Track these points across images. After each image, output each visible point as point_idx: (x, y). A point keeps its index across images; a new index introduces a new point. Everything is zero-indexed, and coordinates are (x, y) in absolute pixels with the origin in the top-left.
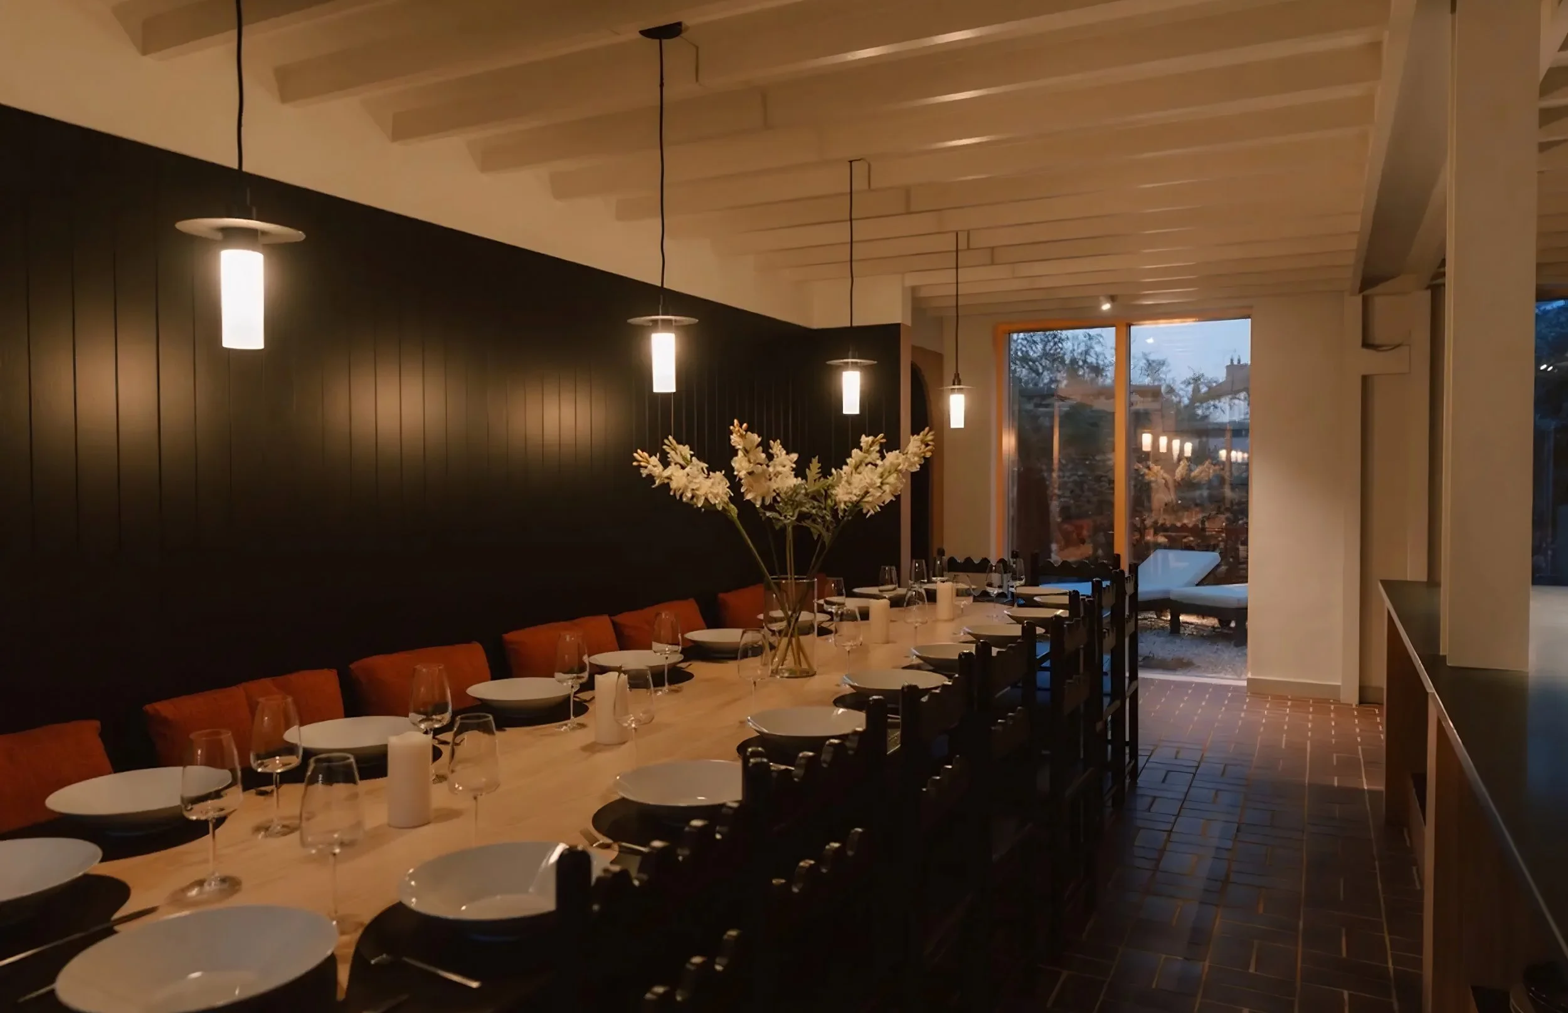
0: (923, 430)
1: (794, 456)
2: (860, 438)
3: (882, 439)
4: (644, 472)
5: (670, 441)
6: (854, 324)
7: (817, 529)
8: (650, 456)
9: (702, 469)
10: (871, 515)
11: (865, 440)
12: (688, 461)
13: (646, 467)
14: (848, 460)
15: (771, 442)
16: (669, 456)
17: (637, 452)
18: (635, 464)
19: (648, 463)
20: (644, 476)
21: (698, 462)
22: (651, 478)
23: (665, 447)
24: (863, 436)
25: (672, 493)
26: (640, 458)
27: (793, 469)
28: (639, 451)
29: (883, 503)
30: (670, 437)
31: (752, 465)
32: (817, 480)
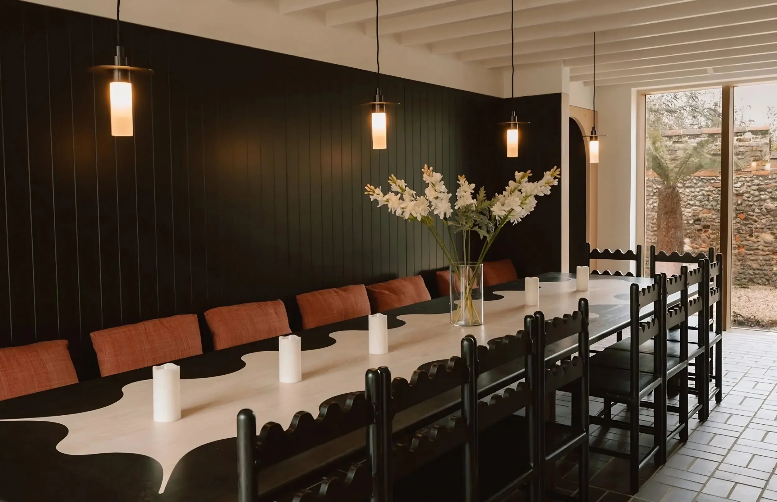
0: (553, 168)
1: (473, 186)
2: (515, 173)
3: (529, 173)
4: (372, 199)
5: (392, 178)
6: (514, 96)
7: (482, 233)
8: (375, 188)
9: (412, 194)
10: (515, 224)
11: (518, 175)
12: (403, 190)
13: (373, 195)
14: (507, 188)
15: (459, 176)
16: (392, 187)
17: (367, 186)
18: (366, 193)
19: (374, 192)
20: (372, 200)
21: (409, 190)
22: (376, 201)
23: (389, 181)
24: (516, 172)
25: (389, 211)
26: (368, 190)
27: (472, 194)
28: (368, 185)
29: (523, 216)
30: (392, 175)
31: (437, 193)
32: (483, 202)
